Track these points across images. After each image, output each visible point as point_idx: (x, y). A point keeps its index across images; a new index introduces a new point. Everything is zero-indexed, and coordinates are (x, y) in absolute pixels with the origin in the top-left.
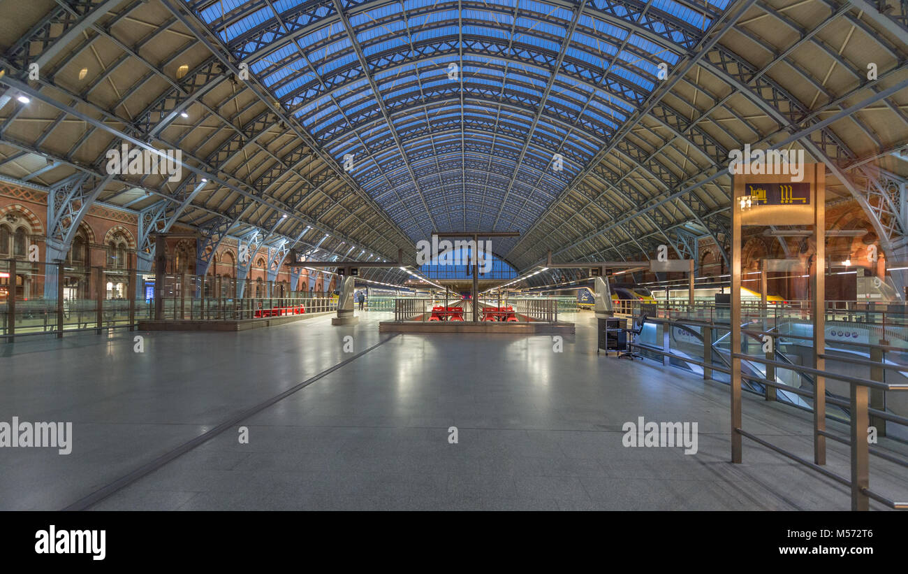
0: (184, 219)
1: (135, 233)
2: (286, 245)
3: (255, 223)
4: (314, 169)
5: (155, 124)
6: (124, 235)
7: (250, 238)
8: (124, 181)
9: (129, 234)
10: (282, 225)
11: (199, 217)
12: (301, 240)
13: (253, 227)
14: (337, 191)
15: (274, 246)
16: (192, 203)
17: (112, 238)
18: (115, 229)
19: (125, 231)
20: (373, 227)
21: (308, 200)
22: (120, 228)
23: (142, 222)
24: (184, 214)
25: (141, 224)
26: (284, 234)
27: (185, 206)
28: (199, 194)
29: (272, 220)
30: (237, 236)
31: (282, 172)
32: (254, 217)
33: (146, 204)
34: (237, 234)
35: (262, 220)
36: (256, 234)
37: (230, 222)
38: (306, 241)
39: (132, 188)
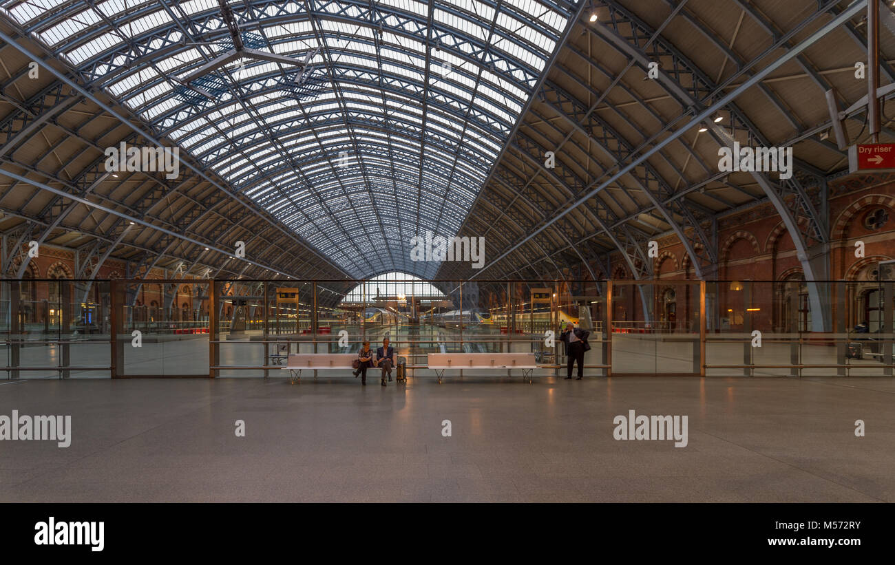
0: (114, 254)
1: (72, 266)
2: (209, 273)
3: (180, 255)
4: (232, 208)
5: (91, 184)
6: (63, 269)
7: (175, 268)
8: (64, 227)
9: (67, 268)
10: (205, 256)
11: (128, 252)
12: (224, 268)
13: (177, 259)
14: (256, 225)
15: (199, 275)
16: (121, 242)
17: (53, 272)
18: (56, 264)
19: (64, 266)
20: (296, 255)
21: (229, 233)
22: (60, 263)
23: (78, 259)
24: (115, 250)
25: (77, 259)
26: (208, 263)
27: (116, 245)
28: (128, 234)
29: (196, 252)
30: (164, 267)
31: (202, 211)
32: (178, 250)
33: (83, 243)
34: (163, 265)
35: (185, 253)
36: (181, 265)
37: (156, 255)
38: (229, 269)
39: (70, 231)
